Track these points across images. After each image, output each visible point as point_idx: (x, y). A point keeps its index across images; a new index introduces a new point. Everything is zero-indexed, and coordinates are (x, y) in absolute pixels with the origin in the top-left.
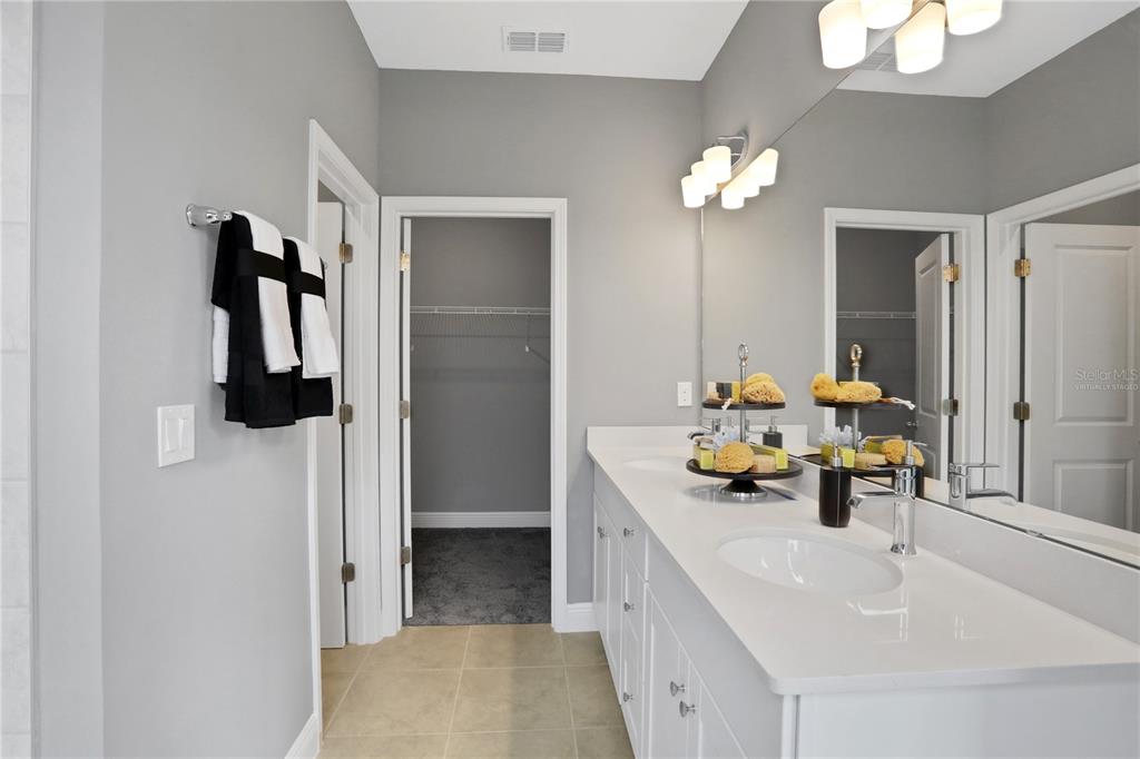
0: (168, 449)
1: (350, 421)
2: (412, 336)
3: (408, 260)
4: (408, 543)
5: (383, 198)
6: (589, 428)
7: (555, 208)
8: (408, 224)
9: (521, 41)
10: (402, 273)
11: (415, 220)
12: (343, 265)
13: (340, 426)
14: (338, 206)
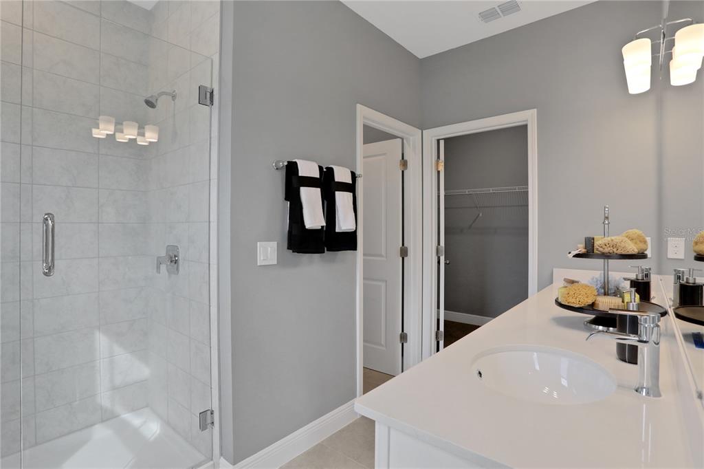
0: (262, 259)
1: (407, 255)
2: (446, 208)
3: (443, 164)
4: (442, 328)
5: (424, 131)
6: (554, 269)
7: (528, 117)
8: (442, 143)
9: (488, 15)
10: (439, 172)
11: (446, 140)
12: (403, 172)
13: (401, 258)
14: (399, 141)
